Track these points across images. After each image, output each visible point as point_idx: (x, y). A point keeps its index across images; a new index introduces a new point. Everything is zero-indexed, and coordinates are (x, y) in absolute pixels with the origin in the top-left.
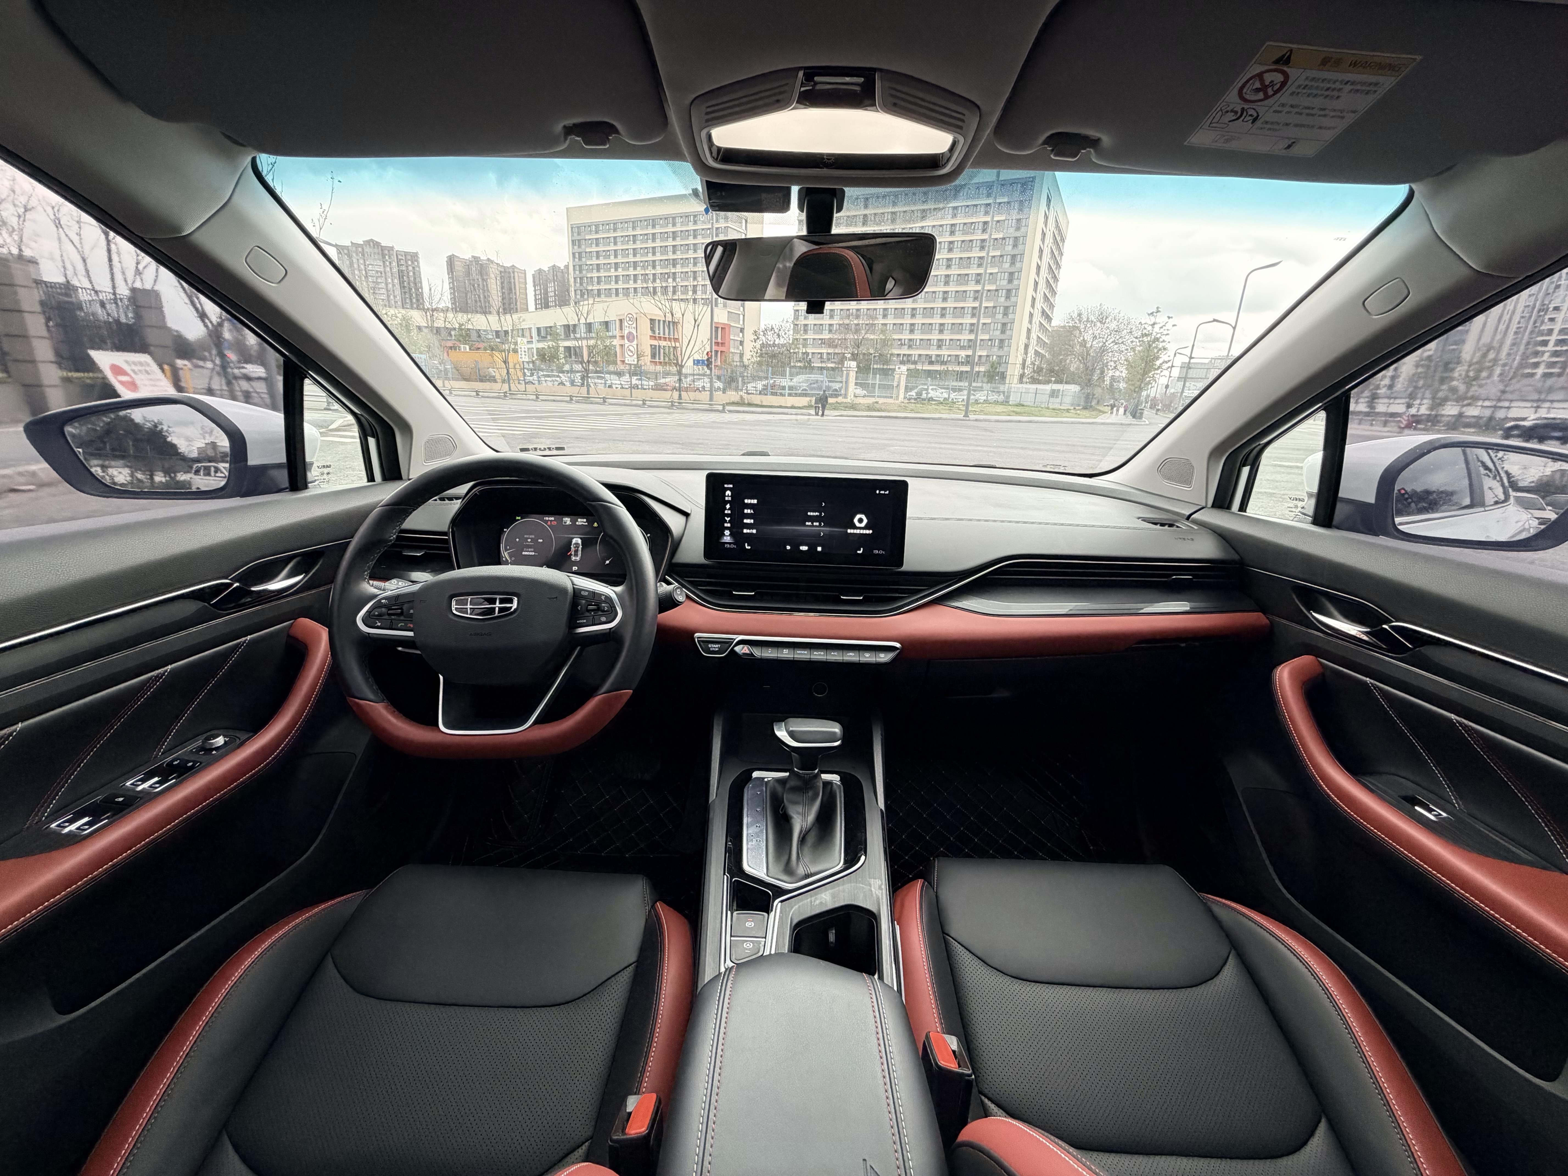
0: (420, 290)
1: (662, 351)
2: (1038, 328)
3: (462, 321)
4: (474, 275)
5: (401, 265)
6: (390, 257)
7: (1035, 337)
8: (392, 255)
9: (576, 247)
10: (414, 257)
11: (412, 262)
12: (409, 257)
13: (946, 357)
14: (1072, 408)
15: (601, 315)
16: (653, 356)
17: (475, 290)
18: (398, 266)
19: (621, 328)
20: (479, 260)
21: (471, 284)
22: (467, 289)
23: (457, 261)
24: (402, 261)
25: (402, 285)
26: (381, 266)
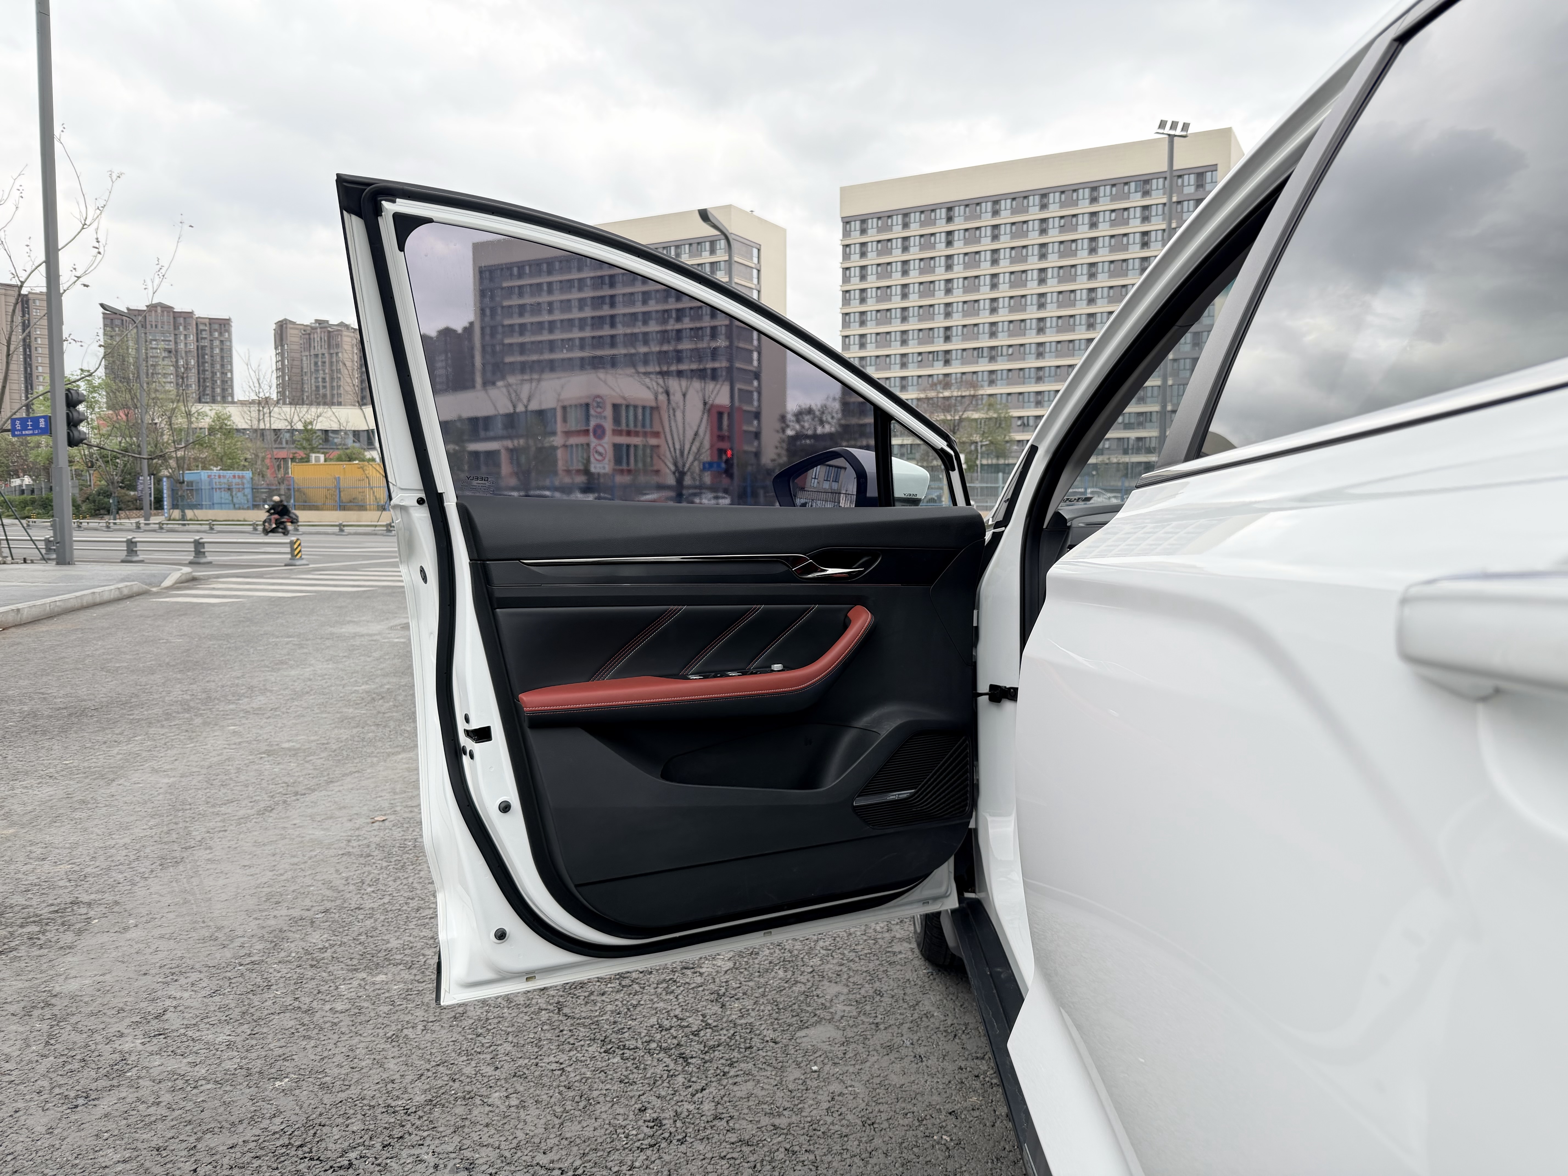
0: (229, 375)
1: (640, 452)
3: (309, 417)
4: (319, 348)
5: (202, 338)
6: (185, 328)
8: (190, 324)
9: (487, 300)
10: (223, 325)
11: (221, 334)
12: (216, 327)
15: (529, 400)
16: (618, 460)
17: (317, 371)
18: (197, 341)
19: (565, 420)
20: (326, 325)
21: (312, 362)
22: (305, 370)
23: (291, 328)
24: (204, 333)
25: (201, 368)
26: (170, 341)
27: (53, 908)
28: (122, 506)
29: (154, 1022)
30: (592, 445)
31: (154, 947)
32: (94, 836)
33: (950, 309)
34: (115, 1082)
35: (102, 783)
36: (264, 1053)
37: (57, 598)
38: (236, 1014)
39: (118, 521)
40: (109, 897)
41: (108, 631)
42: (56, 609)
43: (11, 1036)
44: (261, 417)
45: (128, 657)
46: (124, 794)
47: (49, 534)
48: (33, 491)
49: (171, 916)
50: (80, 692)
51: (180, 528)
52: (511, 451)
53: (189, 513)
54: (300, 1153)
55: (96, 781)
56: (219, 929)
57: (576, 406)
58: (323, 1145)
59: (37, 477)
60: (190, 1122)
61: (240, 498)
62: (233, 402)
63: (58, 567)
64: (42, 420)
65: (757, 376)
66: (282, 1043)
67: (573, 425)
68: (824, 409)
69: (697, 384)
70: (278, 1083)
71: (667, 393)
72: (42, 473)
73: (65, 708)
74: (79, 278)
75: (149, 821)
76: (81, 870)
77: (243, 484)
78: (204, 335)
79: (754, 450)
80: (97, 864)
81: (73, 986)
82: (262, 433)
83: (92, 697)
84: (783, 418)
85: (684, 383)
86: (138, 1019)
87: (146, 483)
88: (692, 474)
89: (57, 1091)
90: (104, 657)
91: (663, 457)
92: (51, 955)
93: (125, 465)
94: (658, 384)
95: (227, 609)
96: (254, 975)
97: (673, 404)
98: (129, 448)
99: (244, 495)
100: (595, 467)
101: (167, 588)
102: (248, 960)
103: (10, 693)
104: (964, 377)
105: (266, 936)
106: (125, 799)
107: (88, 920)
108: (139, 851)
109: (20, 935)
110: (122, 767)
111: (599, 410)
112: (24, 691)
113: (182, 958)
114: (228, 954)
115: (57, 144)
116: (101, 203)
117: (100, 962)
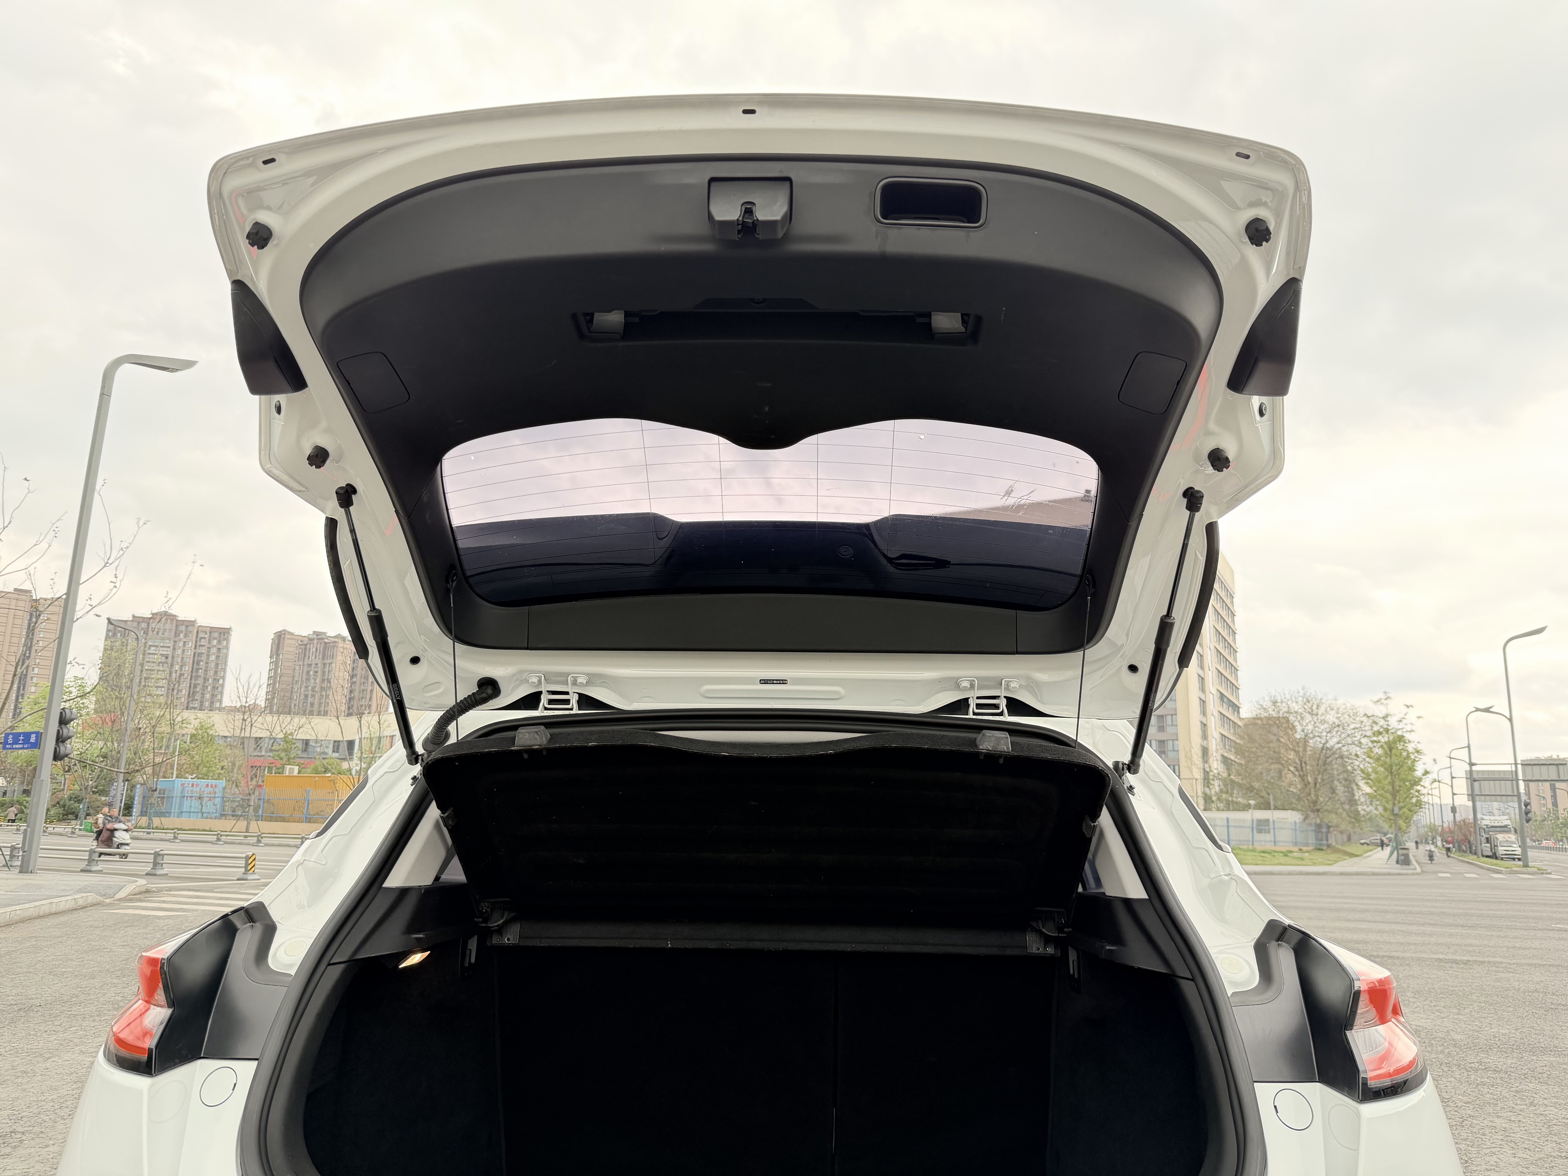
0: (221, 682)
2: (1219, 722)
3: (290, 729)
4: (313, 658)
5: (200, 646)
6: (186, 636)
7: (1216, 735)
8: (191, 632)
10: (224, 633)
11: (219, 642)
12: (216, 635)
14: (1296, 849)
17: (308, 680)
18: (195, 648)
20: (324, 636)
21: (305, 671)
22: (296, 679)
23: (288, 639)
24: (203, 640)
25: (194, 674)
26: (169, 647)
28: (91, 811)
32: (31, 1094)
35: (40, 1059)
37: (17, 907)
40: (37, 1129)
41: (59, 940)
44: (244, 727)
45: (74, 963)
46: (56, 1068)
47: (19, 841)
48: (5, 794)
50: (29, 992)
51: (145, 836)
53: (156, 821)
55: (35, 1059)
59: (12, 778)
61: (209, 807)
62: (220, 709)
63: (21, 876)
64: (33, 736)
72: (18, 775)
73: (16, 1004)
75: (73, 1085)
77: (215, 793)
78: (203, 642)
80: (31, 1110)
82: (243, 740)
83: (39, 996)
87: (119, 790)
90: (54, 962)
93: (102, 771)
95: (171, 922)
98: (110, 754)
99: (214, 805)
101: (120, 900)
106: (56, 1071)
107: (21, 1141)
108: (62, 1103)
110: (57, 1049)
115: (96, 496)
116: (125, 545)
117: (27, 1162)
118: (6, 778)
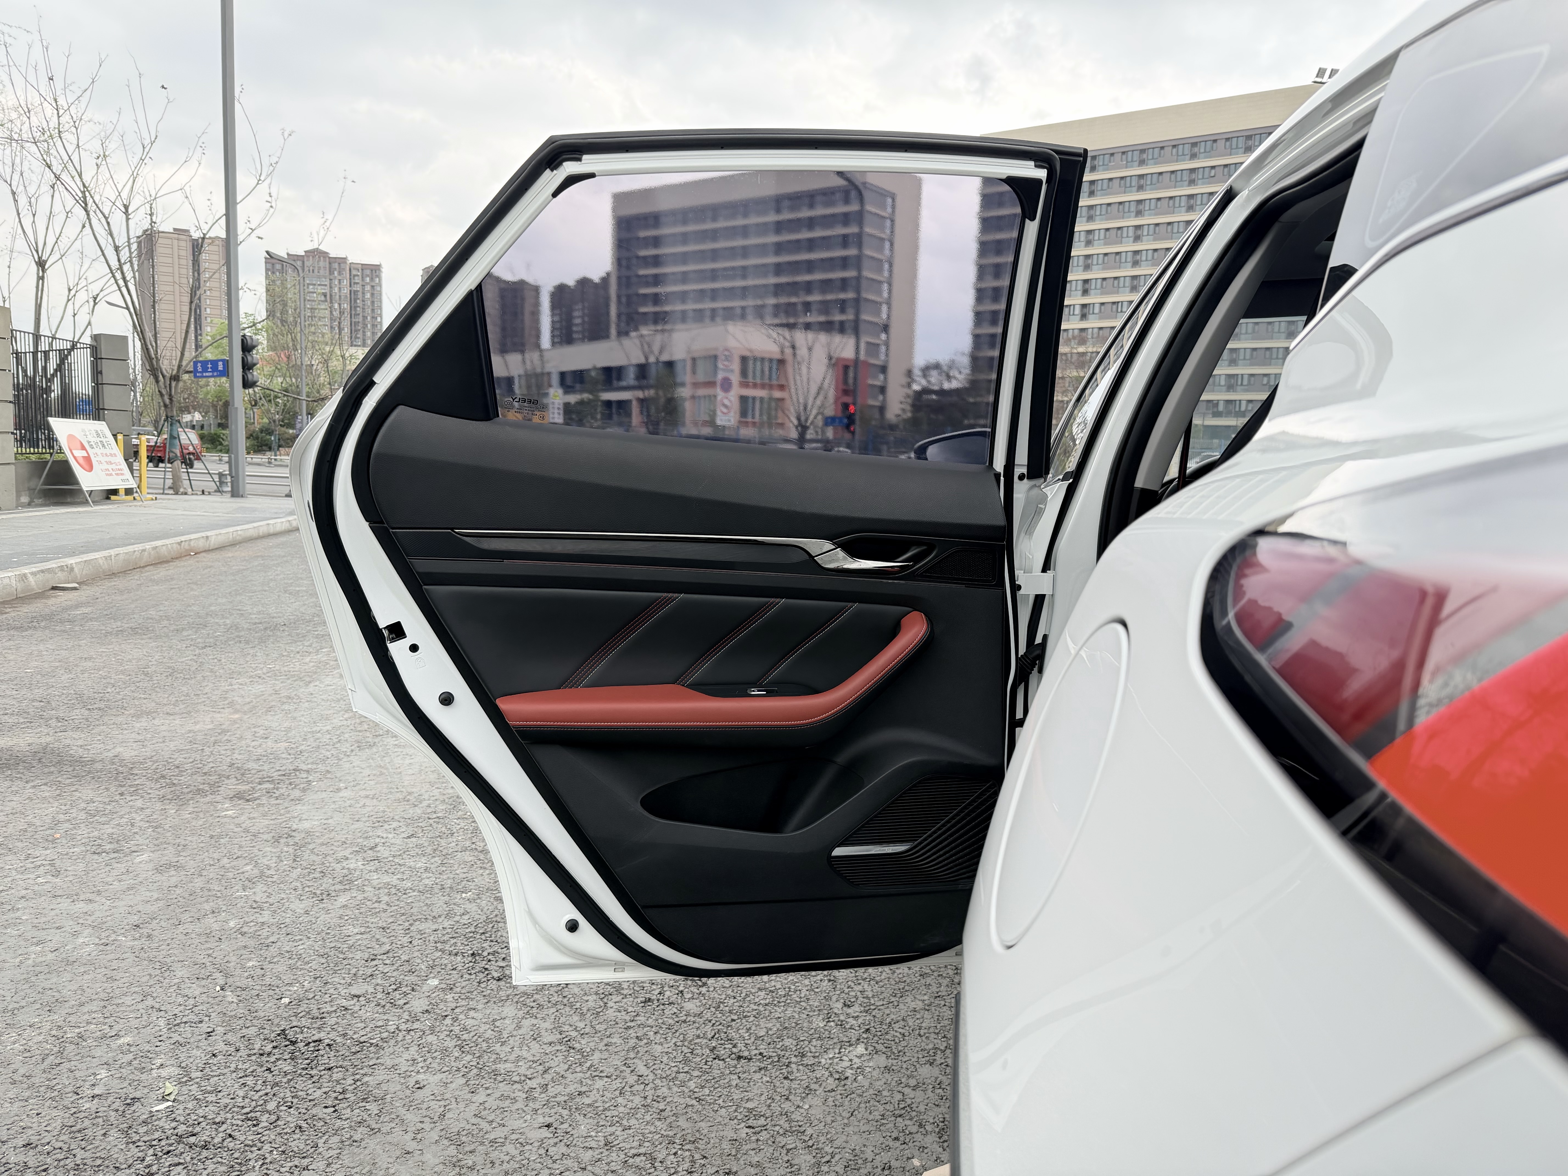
0: (379, 319)
1: (765, 406)
5: (355, 283)
6: (340, 273)
8: (344, 269)
9: (624, 250)
10: (374, 270)
11: (372, 279)
12: (368, 272)
13: (1244, 404)
15: (661, 352)
16: (744, 413)
18: (350, 286)
19: (694, 372)
24: (356, 278)
25: (353, 312)
26: (326, 285)
27: (280, 773)
28: (282, 442)
29: (370, 852)
30: (719, 398)
31: (362, 803)
32: (302, 723)
33: (1090, 261)
34: (347, 887)
35: (301, 684)
36: (452, 876)
37: (238, 528)
38: (429, 850)
39: (278, 457)
40: (321, 767)
41: (285, 559)
42: (238, 538)
43: (268, 854)
45: (305, 582)
46: (321, 693)
47: (224, 468)
48: (202, 427)
49: (372, 783)
50: (270, 610)
52: (641, 401)
54: (483, 937)
55: (296, 682)
56: (410, 794)
57: (705, 358)
58: (500, 934)
59: (206, 413)
60: (403, 914)
63: (234, 499)
64: (220, 363)
65: (886, 328)
66: (465, 870)
67: (701, 377)
68: (952, 365)
69: (823, 337)
70: (464, 895)
71: (793, 347)
72: (211, 410)
73: (260, 623)
74: (253, 230)
76: (297, 747)
78: (357, 280)
79: (877, 404)
80: (309, 744)
81: (306, 825)
83: (280, 615)
84: (909, 373)
85: (810, 335)
86: (357, 849)
87: (303, 423)
88: (815, 427)
89: (307, 889)
91: (787, 412)
92: (286, 805)
93: (285, 405)
94: (785, 338)
96: (440, 826)
97: (799, 358)
98: (290, 388)
100: (721, 420)
102: (435, 816)
103: (213, 608)
104: (1101, 332)
105: (447, 800)
106: (322, 697)
107: (309, 782)
109: (260, 789)
110: (316, 673)
111: (726, 363)
112: (224, 607)
113: (384, 812)
114: (418, 811)
115: (236, 103)
116: (274, 160)
117: (324, 810)
118: (200, 413)
